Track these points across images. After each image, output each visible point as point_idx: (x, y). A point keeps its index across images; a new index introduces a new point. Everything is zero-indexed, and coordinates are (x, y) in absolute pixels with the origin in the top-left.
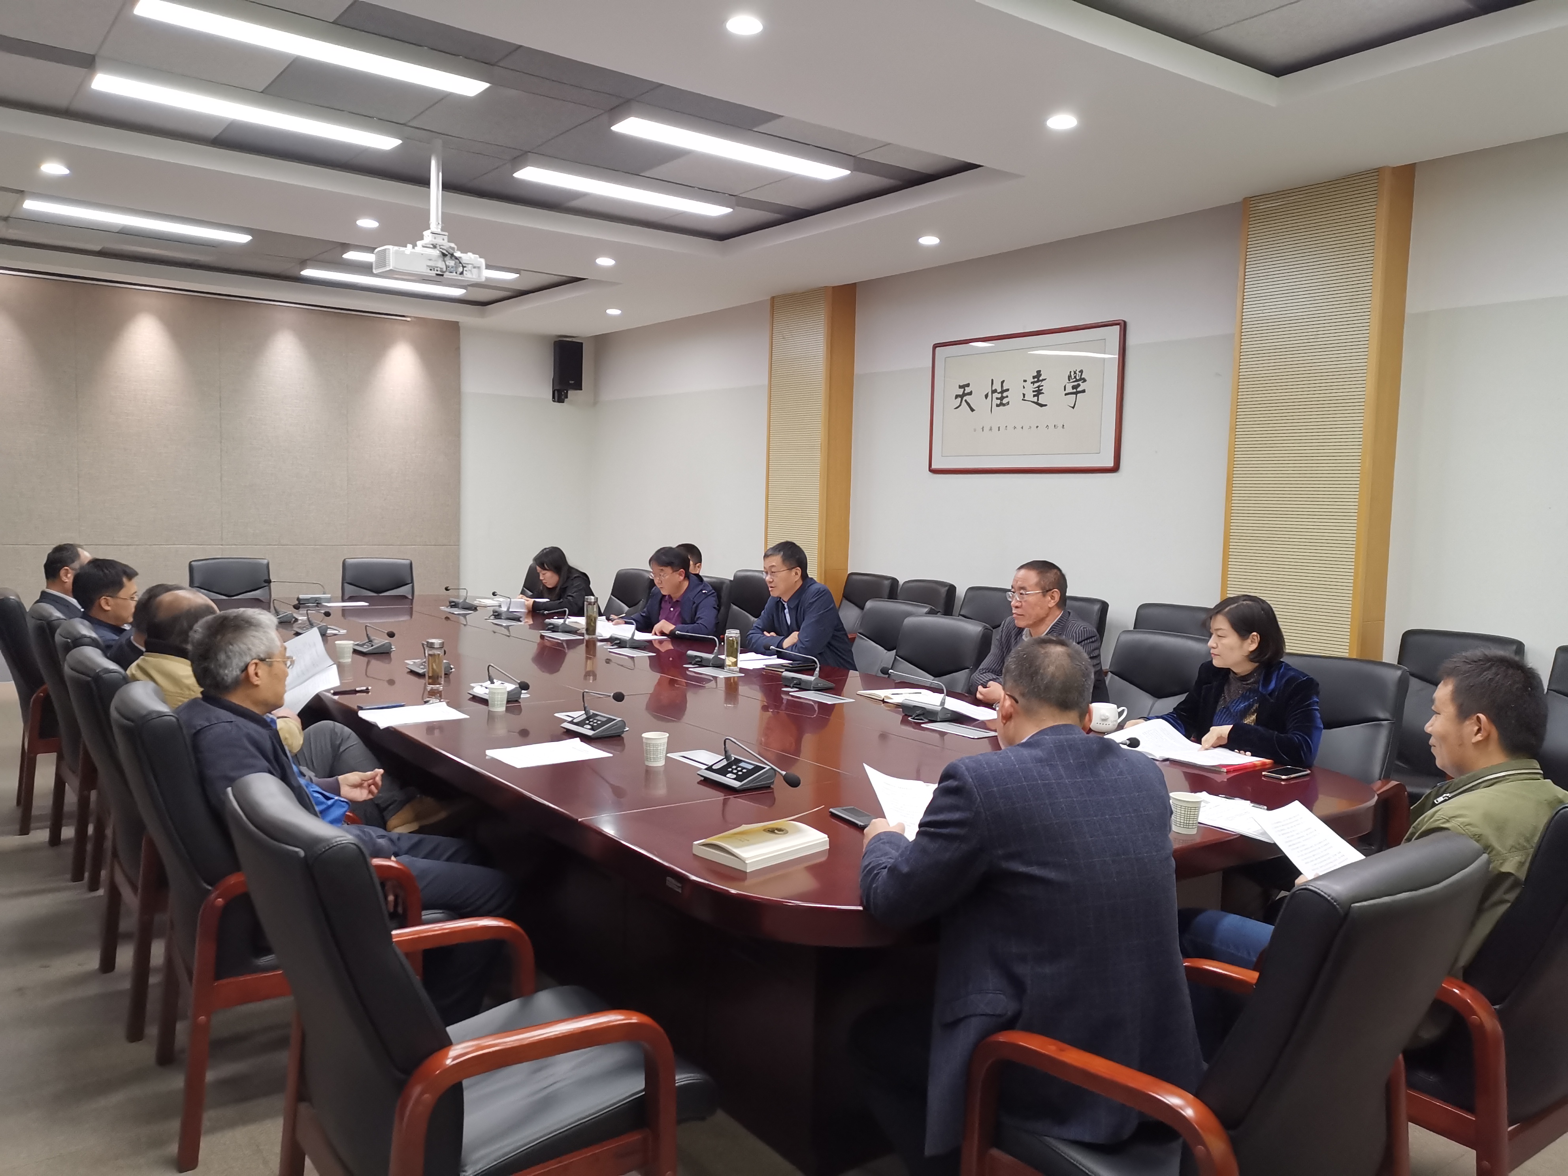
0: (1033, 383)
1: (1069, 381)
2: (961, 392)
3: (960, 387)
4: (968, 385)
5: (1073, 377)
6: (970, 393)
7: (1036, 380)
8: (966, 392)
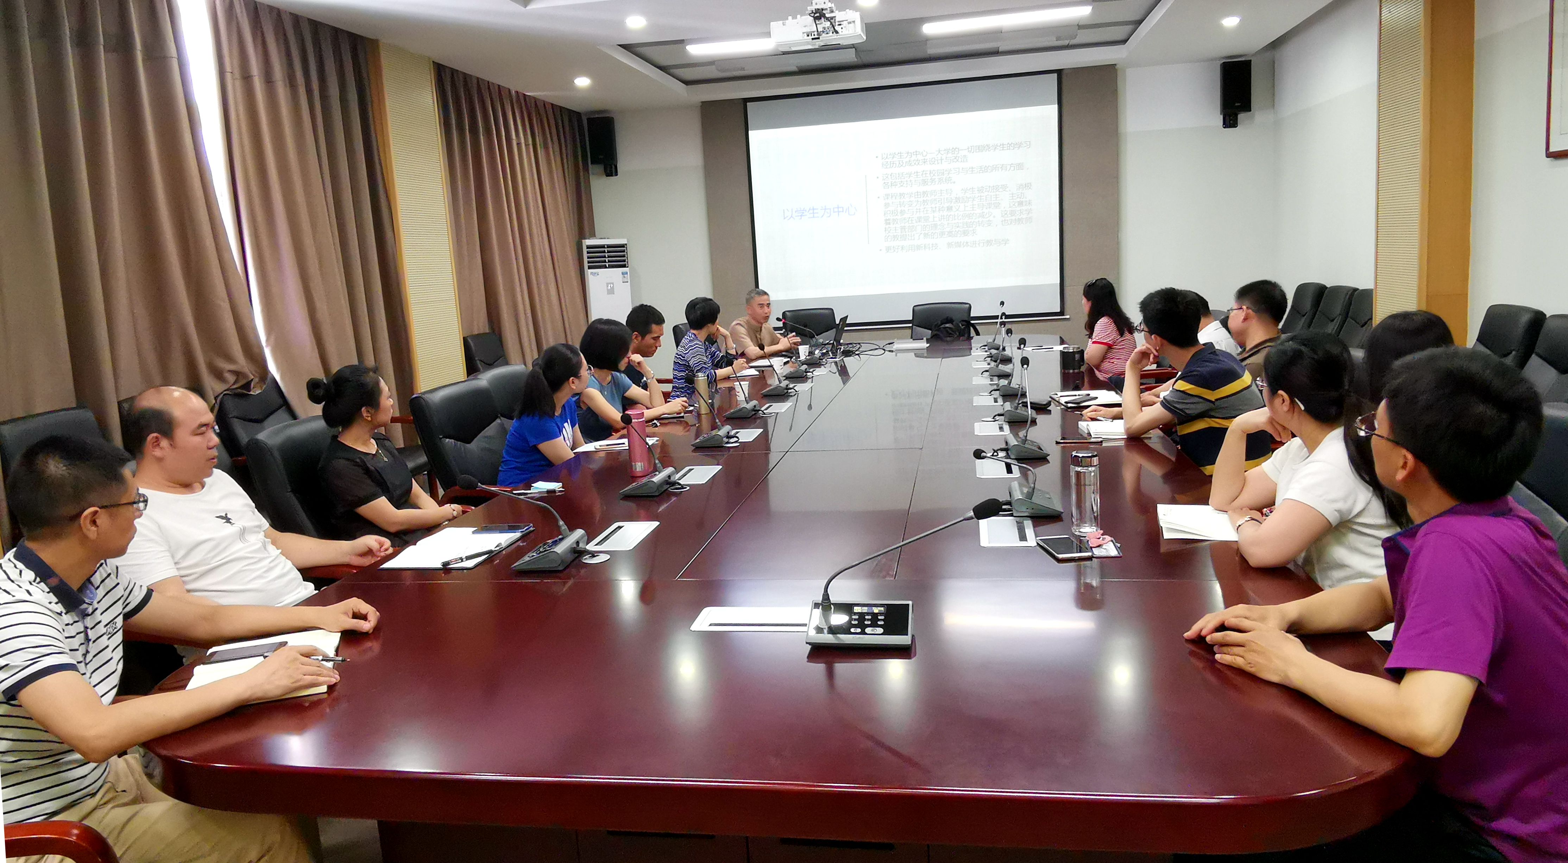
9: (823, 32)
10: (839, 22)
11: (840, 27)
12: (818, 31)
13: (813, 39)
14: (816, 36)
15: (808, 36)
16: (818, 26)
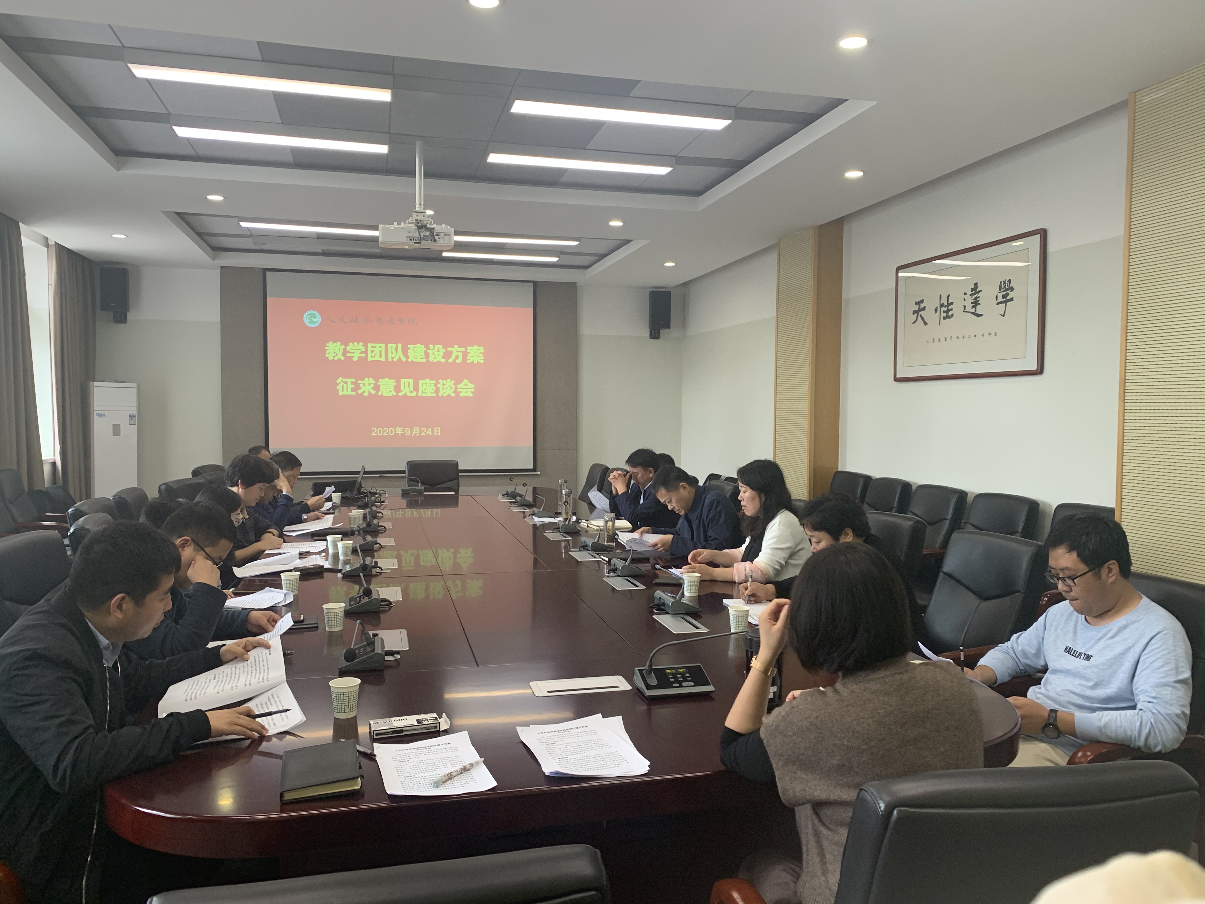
0: (971, 295)
1: (1000, 291)
2: (916, 308)
4: (922, 301)
5: (1003, 287)
7: (974, 292)
8: (921, 307)
9: (424, 239)
10: (437, 233)
11: (438, 237)
12: (420, 237)
13: (415, 243)
14: (417, 241)
15: (411, 240)
16: (421, 234)
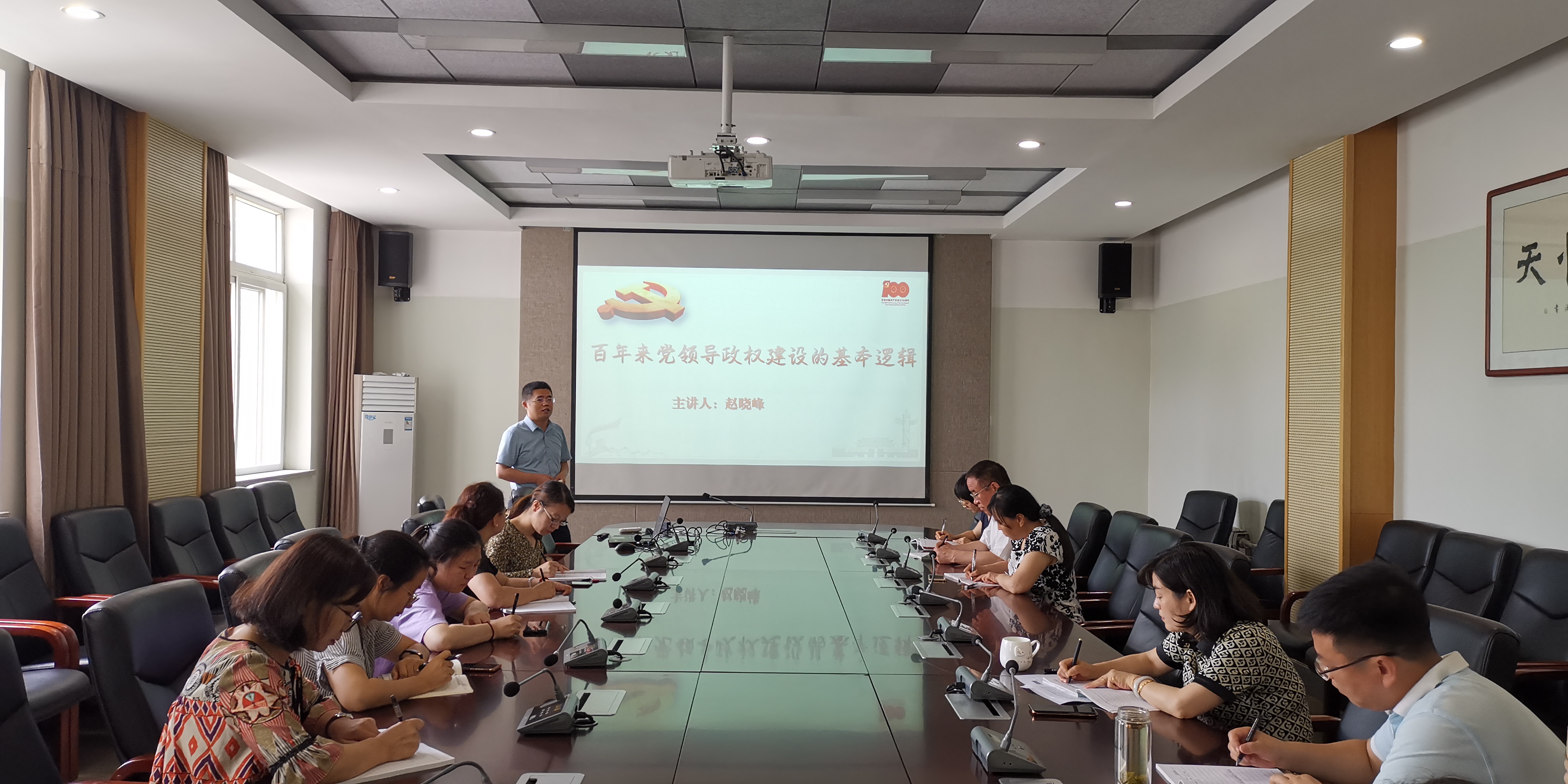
2: (1524, 256)
3: (1525, 249)
4: (1535, 245)
6: (1538, 257)
8: (1532, 256)
9: (729, 172)
10: (748, 163)
12: (724, 171)
13: (717, 179)
15: (711, 175)
16: (725, 166)
